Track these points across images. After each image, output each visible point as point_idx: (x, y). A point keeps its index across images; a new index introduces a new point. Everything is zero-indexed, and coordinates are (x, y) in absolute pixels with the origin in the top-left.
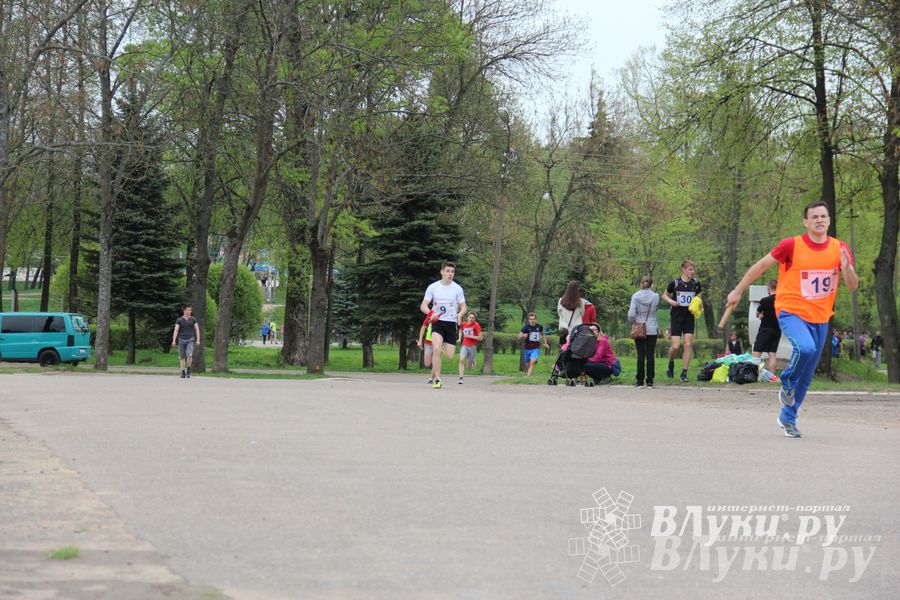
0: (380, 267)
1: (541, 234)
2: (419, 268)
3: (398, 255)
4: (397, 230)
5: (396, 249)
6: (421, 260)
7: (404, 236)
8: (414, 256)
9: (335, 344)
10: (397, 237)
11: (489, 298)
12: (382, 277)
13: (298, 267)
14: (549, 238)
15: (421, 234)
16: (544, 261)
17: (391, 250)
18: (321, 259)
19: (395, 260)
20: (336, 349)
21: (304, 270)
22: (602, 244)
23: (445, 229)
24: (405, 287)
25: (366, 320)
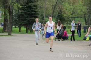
0: (22, 14)
1: (53, 7)
2: (30, 14)
3: (26, 11)
4: (25, 6)
5: (25, 10)
6: (30, 12)
7: (27, 7)
8: (29, 11)
9: (14, 26)
10: (25, 8)
11: (43, 18)
12: (23, 15)
13: (6, 13)
14: (55, 7)
15: (30, 7)
16: (54, 12)
17: (24, 10)
18: (11, 13)
19: (25, 12)
20: (14, 28)
21: (7, 14)
22: (65, 7)
23: (35, 6)
24: (27, 17)
25: (19, 24)
